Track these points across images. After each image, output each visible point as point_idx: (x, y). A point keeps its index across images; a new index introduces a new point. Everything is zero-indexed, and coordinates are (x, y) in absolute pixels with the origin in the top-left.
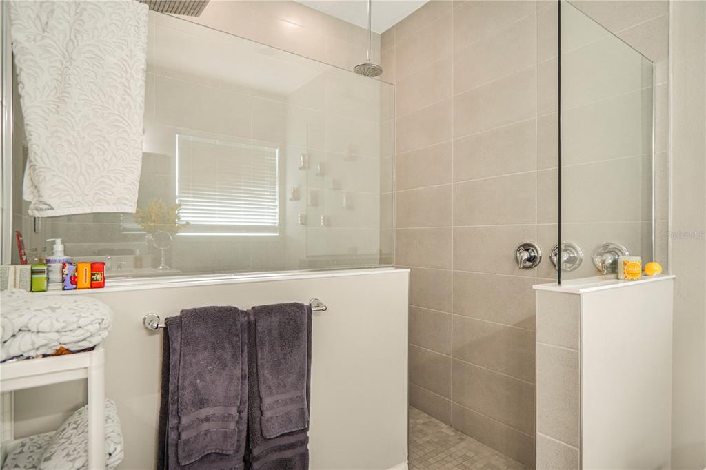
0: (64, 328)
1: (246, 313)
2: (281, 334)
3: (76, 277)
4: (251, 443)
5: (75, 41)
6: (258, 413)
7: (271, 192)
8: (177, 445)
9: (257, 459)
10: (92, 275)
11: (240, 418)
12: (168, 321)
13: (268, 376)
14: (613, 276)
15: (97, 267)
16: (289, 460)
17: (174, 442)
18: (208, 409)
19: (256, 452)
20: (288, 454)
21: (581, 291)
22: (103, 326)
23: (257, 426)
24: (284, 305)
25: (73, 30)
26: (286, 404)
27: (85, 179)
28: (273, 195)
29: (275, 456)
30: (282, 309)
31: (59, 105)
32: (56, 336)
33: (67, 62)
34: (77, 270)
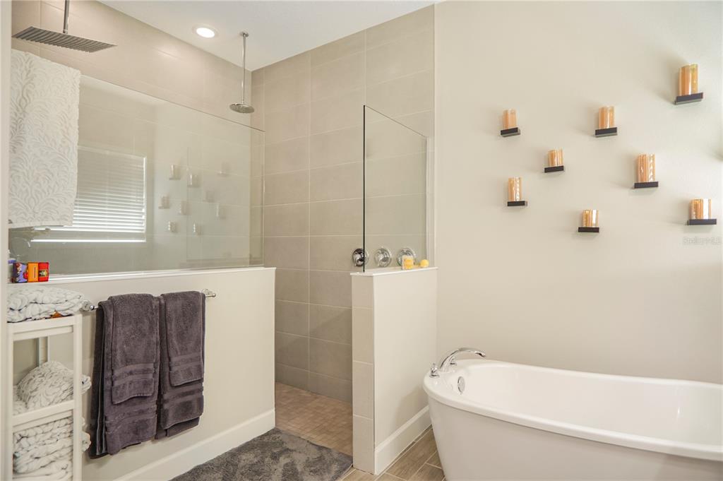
0: (58, 301)
1: (158, 299)
2: (183, 312)
3: (27, 273)
4: (162, 390)
5: (27, 98)
6: (167, 369)
7: (138, 199)
8: (111, 391)
9: (165, 401)
10: (39, 272)
11: (155, 373)
12: (100, 304)
13: (175, 342)
14: (400, 267)
15: (42, 266)
16: (190, 402)
17: (109, 389)
18: (132, 366)
19: (166, 396)
20: (189, 398)
21: (374, 275)
22: (81, 300)
23: (167, 378)
24: (186, 292)
25: (25, 90)
26: (188, 362)
27: (35, 201)
28: (140, 203)
29: (180, 400)
30: (184, 296)
31: (15, 146)
32: (53, 306)
33: (21, 114)
34: (27, 268)
